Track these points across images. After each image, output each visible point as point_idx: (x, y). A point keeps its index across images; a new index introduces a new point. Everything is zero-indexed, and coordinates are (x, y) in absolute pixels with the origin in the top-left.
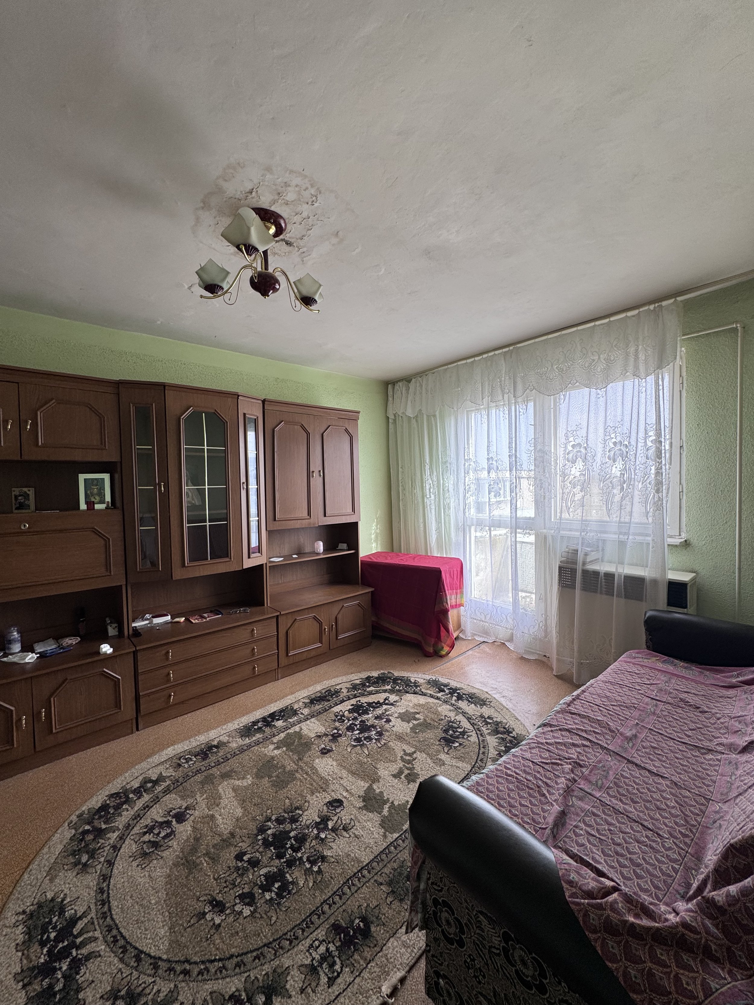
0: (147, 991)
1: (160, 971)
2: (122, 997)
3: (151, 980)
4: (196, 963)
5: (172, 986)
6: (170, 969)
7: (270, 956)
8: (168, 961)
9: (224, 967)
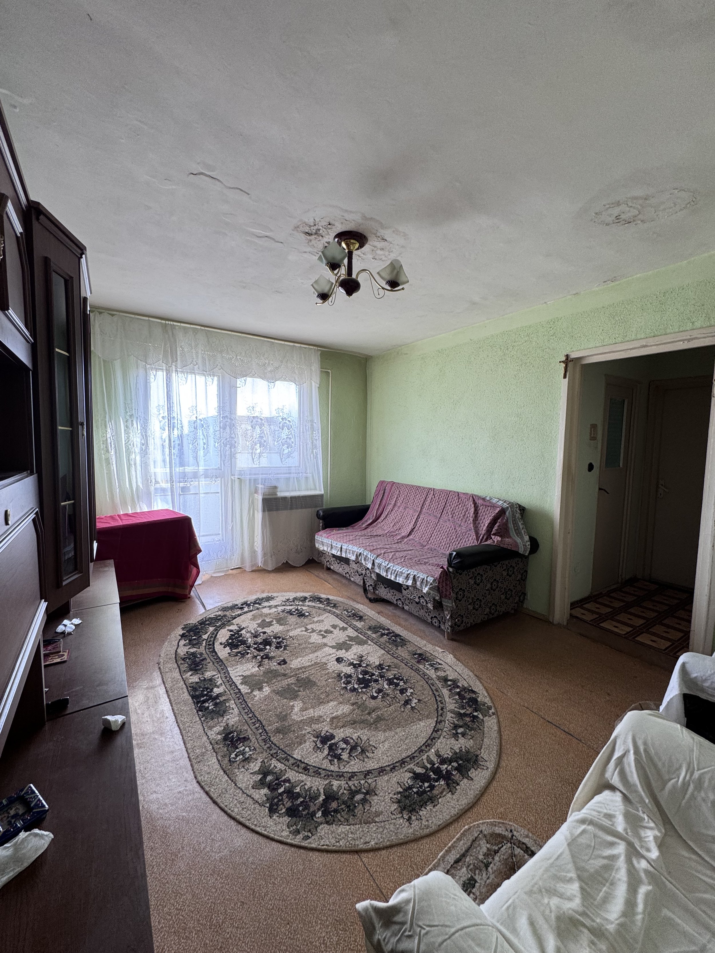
0: (452, 722)
1: (443, 719)
2: (456, 731)
3: (447, 721)
4: (438, 706)
5: (448, 713)
6: (441, 715)
7: (432, 681)
8: (437, 717)
9: (438, 695)
